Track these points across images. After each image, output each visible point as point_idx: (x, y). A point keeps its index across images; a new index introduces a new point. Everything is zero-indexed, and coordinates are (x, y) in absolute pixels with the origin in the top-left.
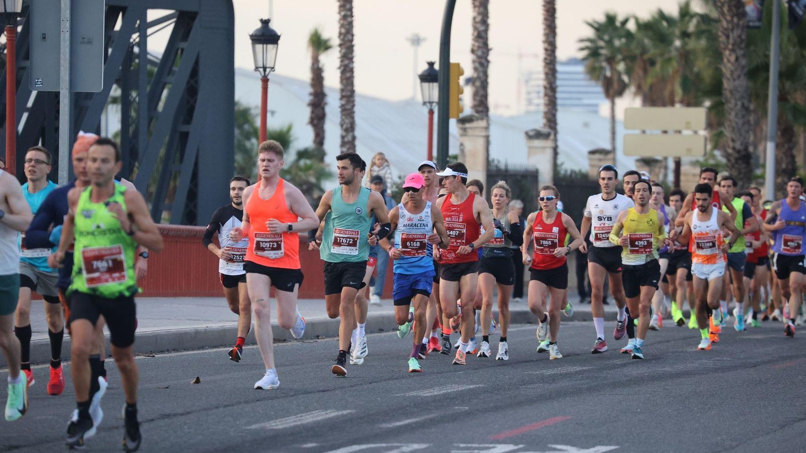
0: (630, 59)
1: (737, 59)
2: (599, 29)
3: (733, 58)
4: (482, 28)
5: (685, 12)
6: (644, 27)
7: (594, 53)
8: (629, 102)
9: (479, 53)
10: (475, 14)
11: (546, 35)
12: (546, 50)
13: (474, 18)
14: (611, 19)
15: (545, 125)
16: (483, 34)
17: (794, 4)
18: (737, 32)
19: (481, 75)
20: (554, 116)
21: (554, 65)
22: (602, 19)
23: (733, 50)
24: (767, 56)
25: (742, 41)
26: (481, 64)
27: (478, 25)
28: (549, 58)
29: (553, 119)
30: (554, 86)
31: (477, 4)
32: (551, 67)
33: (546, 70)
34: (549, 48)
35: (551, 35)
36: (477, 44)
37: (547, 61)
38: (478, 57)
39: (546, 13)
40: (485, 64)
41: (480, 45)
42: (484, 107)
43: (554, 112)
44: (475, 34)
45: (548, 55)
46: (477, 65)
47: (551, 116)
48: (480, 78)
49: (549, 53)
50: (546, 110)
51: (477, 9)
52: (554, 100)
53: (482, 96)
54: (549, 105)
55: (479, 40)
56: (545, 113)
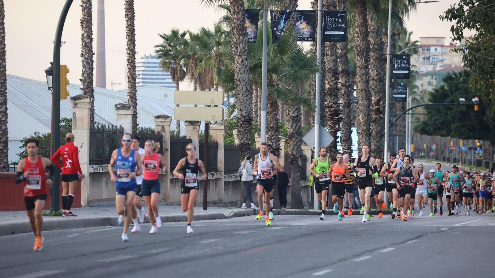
1: (242, 61)
2: (168, 39)
3: (240, 61)
4: (88, 41)
7: (165, 53)
9: (86, 56)
10: (83, 32)
11: (129, 45)
12: (129, 54)
13: (83, 35)
15: (129, 100)
16: (89, 45)
17: (275, 29)
18: (242, 45)
19: (88, 69)
20: (135, 95)
21: (134, 64)
23: (240, 56)
25: (245, 50)
26: (88, 63)
27: (85, 39)
28: (130, 59)
29: (134, 97)
30: (134, 76)
31: (84, 26)
32: (132, 64)
33: (129, 66)
34: (131, 53)
35: (132, 45)
36: (84, 51)
37: (129, 61)
38: (86, 59)
39: (128, 32)
40: (91, 63)
41: (87, 51)
42: (90, 90)
43: (135, 92)
44: (83, 45)
45: (130, 57)
46: (85, 63)
47: (133, 95)
48: (87, 72)
49: (130, 56)
50: (129, 91)
51: (84, 29)
52: (135, 85)
53: (89, 83)
54: (131, 88)
55: (86, 48)
56: (129, 93)
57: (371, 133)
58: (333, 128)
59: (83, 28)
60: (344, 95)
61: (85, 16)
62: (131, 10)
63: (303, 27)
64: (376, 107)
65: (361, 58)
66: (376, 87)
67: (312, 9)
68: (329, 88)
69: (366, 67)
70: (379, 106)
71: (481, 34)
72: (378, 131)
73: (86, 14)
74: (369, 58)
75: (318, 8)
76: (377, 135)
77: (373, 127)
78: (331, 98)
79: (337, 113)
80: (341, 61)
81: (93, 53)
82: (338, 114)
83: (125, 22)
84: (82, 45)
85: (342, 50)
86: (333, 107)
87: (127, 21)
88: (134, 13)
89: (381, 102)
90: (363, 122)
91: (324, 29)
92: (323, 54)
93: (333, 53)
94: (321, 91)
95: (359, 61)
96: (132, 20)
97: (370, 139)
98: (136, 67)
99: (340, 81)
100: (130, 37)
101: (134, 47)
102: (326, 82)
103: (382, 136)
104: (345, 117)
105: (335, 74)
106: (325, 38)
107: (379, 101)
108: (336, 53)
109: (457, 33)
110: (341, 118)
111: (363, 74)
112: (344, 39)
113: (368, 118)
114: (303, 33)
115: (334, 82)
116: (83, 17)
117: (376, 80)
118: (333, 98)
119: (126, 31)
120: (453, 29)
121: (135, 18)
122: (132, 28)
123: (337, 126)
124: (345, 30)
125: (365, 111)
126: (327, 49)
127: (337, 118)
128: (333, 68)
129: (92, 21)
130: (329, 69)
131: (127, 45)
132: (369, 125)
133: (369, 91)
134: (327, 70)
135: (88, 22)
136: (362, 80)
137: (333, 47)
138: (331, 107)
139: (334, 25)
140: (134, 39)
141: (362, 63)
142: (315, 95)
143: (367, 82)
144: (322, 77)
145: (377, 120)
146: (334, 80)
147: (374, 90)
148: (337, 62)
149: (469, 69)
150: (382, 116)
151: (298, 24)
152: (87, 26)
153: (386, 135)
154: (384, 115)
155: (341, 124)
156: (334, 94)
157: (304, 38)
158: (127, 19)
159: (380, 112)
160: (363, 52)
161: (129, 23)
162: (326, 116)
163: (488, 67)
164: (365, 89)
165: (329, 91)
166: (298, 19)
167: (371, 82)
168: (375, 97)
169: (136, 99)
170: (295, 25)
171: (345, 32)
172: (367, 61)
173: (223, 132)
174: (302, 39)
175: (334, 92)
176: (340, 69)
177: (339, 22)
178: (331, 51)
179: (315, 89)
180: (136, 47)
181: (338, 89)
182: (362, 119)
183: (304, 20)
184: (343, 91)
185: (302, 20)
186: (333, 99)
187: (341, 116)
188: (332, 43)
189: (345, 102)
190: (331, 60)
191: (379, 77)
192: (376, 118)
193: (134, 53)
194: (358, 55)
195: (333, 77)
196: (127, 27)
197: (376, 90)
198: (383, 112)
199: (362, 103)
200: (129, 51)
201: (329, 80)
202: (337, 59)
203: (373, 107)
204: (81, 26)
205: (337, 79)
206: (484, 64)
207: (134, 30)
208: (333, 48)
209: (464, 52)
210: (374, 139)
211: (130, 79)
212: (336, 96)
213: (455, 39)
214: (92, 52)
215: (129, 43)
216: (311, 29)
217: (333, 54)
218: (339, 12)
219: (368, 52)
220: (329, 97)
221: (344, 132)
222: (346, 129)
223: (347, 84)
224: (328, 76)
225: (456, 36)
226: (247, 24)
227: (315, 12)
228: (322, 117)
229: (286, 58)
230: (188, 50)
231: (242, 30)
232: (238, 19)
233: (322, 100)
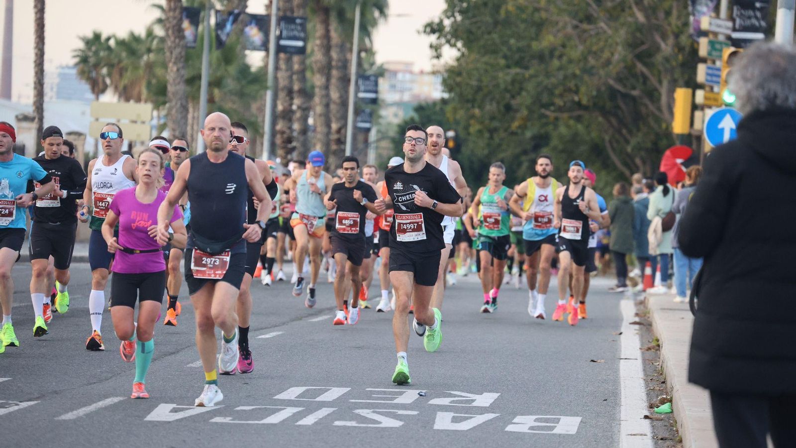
0: (111, 66)
1: (178, 70)
2: (88, 43)
3: (175, 69)
5: (150, 33)
6: (121, 43)
7: (84, 60)
8: (109, 97)
11: (37, 43)
12: (36, 54)
14: (97, 36)
15: (34, 111)
17: (219, 32)
18: (178, 50)
20: (41, 105)
22: (90, 35)
23: (175, 63)
24: (200, 69)
25: (182, 57)
30: (42, 82)
32: (40, 68)
33: (36, 70)
35: (40, 43)
37: (36, 64)
39: (36, 27)
43: (41, 102)
45: (37, 59)
47: (39, 105)
50: (35, 100)
56: (35, 102)
60: (299, 120)
63: (254, 33)
64: (336, 136)
65: (321, 76)
66: (337, 112)
67: (264, 13)
68: (281, 110)
69: (327, 87)
70: (339, 136)
71: (463, 55)
74: (331, 76)
75: (271, 12)
78: (284, 122)
79: (289, 140)
80: (297, 78)
83: (34, 15)
85: (299, 66)
86: (286, 133)
87: (35, 13)
88: (44, 4)
89: (343, 131)
91: (279, 37)
92: (277, 68)
93: (290, 68)
94: (272, 114)
95: (317, 79)
96: (42, 13)
98: (44, 71)
99: (295, 102)
100: (38, 34)
101: (43, 47)
102: (278, 102)
104: (299, 146)
105: (290, 93)
106: (280, 49)
107: (340, 129)
108: (292, 68)
109: (436, 51)
110: (294, 147)
111: (322, 96)
112: (301, 51)
113: (327, 149)
114: (254, 41)
115: (289, 103)
117: (337, 104)
118: (286, 122)
119: (34, 25)
120: (431, 46)
121: (45, 10)
122: (41, 23)
124: (305, 40)
125: (323, 140)
126: (281, 62)
127: (290, 146)
128: (288, 86)
130: (283, 87)
131: (35, 43)
133: (329, 116)
134: (281, 89)
136: (321, 102)
137: (289, 61)
138: (283, 132)
139: (291, 33)
140: (44, 36)
141: (322, 82)
143: (327, 106)
144: (274, 96)
145: (336, 152)
146: (289, 100)
147: (334, 115)
148: (292, 78)
150: (343, 147)
151: (247, 29)
154: (346, 146)
155: (294, 155)
156: (288, 117)
157: (255, 46)
158: (36, 10)
159: (341, 142)
160: (324, 69)
161: (38, 16)
162: (276, 143)
164: (324, 114)
165: (281, 113)
166: (248, 23)
167: (332, 106)
168: (336, 124)
169: (42, 110)
170: (243, 29)
171: (305, 43)
172: (328, 80)
174: (251, 47)
175: (287, 115)
176: (296, 88)
177: (297, 30)
178: (286, 66)
181: (293, 112)
183: (256, 25)
184: (298, 115)
185: (253, 25)
186: (287, 124)
188: (287, 55)
189: (300, 129)
190: (286, 75)
191: (340, 100)
192: (336, 149)
194: (318, 72)
195: (287, 96)
196: (35, 21)
197: (337, 116)
198: (344, 143)
199: (321, 131)
201: (282, 100)
202: (293, 75)
203: (332, 136)
205: (292, 99)
207: (44, 25)
211: (37, 85)
212: (290, 120)
213: (433, 57)
215: (37, 40)
216: (263, 37)
217: (288, 69)
218: (298, 18)
219: (329, 70)
220: (281, 120)
223: (303, 107)
224: (282, 95)
225: (435, 54)
226: (186, 24)
227: (268, 16)
228: (273, 145)
229: (232, 69)
230: (113, 56)
231: (179, 32)
232: (174, 18)
233: (274, 123)
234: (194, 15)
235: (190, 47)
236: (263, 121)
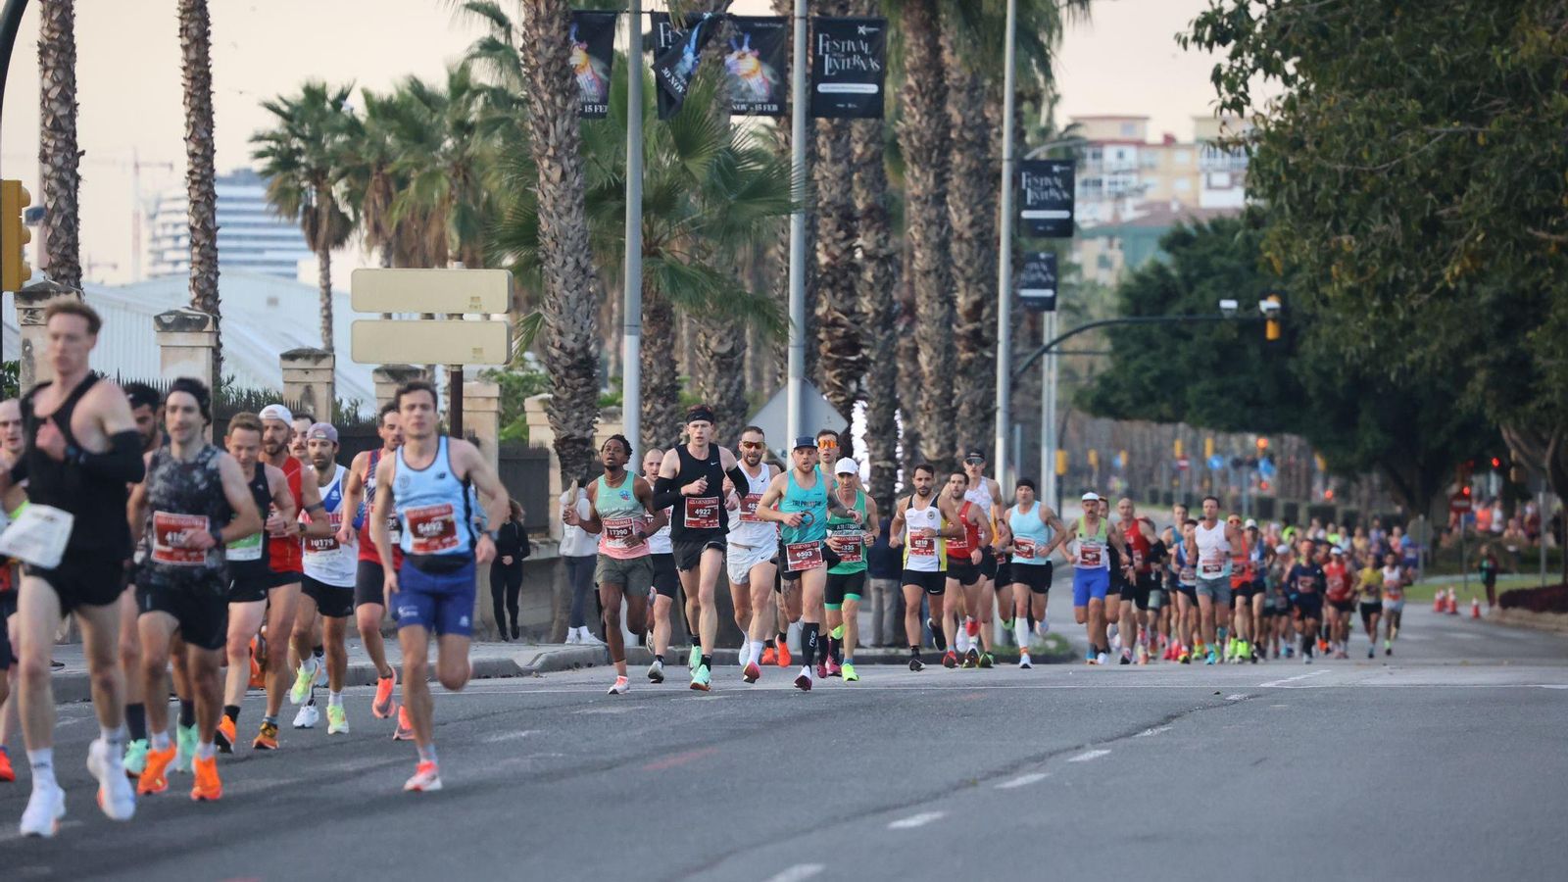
0: (358, 173)
1: (564, 175)
2: (292, 116)
3: (556, 175)
4: (62, 111)
5: (460, 84)
6: (382, 110)
7: (285, 162)
8: (357, 258)
9: (59, 160)
10: (47, 84)
11: (192, 126)
12: (193, 155)
13: (45, 92)
14: (314, 95)
15: (193, 303)
16: (64, 123)
17: (666, 72)
18: (562, 125)
19: (63, 203)
20: (213, 285)
21: (211, 186)
22: (296, 95)
23: (555, 158)
24: (620, 171)
25: (573, 141)
26: (63, 183)
27: (55, 106)
28: (198, 171)
29: (211, 292)
30: (211, 226)
31: (50, 63)
32: (204, 188)
33: (194, 194)
34: (199, 151)
35: (202, 126)
36: (52, 143)
37: (195, 177)
38: (56, 168)
39: (189, 83)
40: (72, 183)
41: (60, 144)
42: (71, 268)
43: (212, 277)
44: (48, 123)
45: (196, 166)
46: (53, 183)
47: (206, 285)
48: (61, 210)
49: (198, 160)
50: (195, 272)
51: (50, 73)
52: (212, 254)
53: (66, 246)
54: (200, 263)
55: (58, 136)
56: (194, 279)
57: (957, 408)
58: (841, 390)
59: (46, 69)
60: (872, 287)
61: (52, 31)
62: (197, 15)
63: (748, 70)
64: (970, 327)
65: (923, 171)
66: (969, 262)
67: (773, 13)
68: (827, 264)
69: (940, 199)
70: (977, 325)
71: (1304, 94)
72: (978, 402)
73: (56, 26)
74: (949, 170)
75: (792, 8)
76: (972, 413)
77: (961, 388)
78: (834, 295)
79: (851, 344)
80: (862, 180)
81: (79, 150)
82: (855, 348)
83: (181, 53)
84: (44, 124)
85: (866, 145)
86: (842, 326)
87: (186, 48)
88: (208, 23)
89: (986, 311)
90: (931, 373)
91: (815, 75)
92: (812, 156)
93: (842, 153)
94: (806, 275)
95: (916, 180)
96: (201, 46)
97: (952, 427)
98: (215, 196)
99: (860, 241)
100: (195, 102)
101: (210, 132)
102: (819, 245)
103: (989, 418)
104: (878, 357)
105: (847, 219)
106: (818, 105)
107: (978, 307)
108: (849, 153)
109: (1231, 89)
110: (866, 360)
111: (929, 223)
112: (873, 107)
113: (946, 362)
114: (749, 90)
115: (844, 245)
116: (46, 33)
117: (969, 241)
118: (839, 295)
119: (183, 80)
120: (1217, 77)
121: (211, 39)
122: (201, 73)
123: (853, 386)
124: (879, 79)
125: (937, 338)
126: (821, 139)
127: (853, 358)
128: (840, 201)
129: (74, 47)
130: (828, 203)
131: (188, 127)
132: (950, 383)
133: (949, 275)
134: (823, 209)
135: (62, 50)
136: (926, 238)
137: (838, 135)
138: (835, 323)
139: (846, 64)
140: (210, 105)
141: (925, 186)
142: (786, 287)
143: (943, 246)
144: (807, 228)
145: (973, 369)
146: (845, 239)
147: (962, 271)
148: (850, 181)
149: (1261, 203)
150: (988, 354)
151: (730, 59)
152: (57, 62)
153: (1000, 417)
154: (995, 352)
155: (864, 381)
156: (844, 283)
157: (752, 105)
158: (186, 41)
159: (982, 341)
160: (930, 152)
161: (193, 55)
162: (819, 353)
163: (1328, 195)
164: (936, 270)
165: (827, 273)
166: (733, 43)
167: (954, 247)
168: (967, 295)
169: (216, 300)
170: (722, 61)
171: (881, 85)
172: (941, 179)
173: (494, 406)
174: (744, 107)
175: (842, 277)
176: (860, 205)
177: (860, 52)
178: (833, 149)
179: (788, 269)
180: (217, 134)
181: (858, 269)
182: (929, 363)
183: (752, 47)
184: (868, 276)
185: (746, 48)
186: (842, 301)
187: (865, 352)
188: (836, 121)
189: (876, 311)
190: (834, 174)
191: (977, 230)
192: (970, 361)
193: (208, 153)
194: (914, 161)
195: (839, 229)
196: (184, 69)
197: (970, 272)
198: (991, 343)
199: (929, 312)
200: (192, 146)
201: (828, 240)
202: (852, 173)
203: (959, 326)
204: (41, 62)
205: (851, 235)
206: (1315, 187)
207: (208, 77)
208: (838, 138)
209: (1248, 151)
210: (963, 428)
211: (199, 236)
212: (850, 291)
213: (1224, 105)
214: (76, 147)
215: (193, 119)
216: (774, 76)
217: (839, 156)
218: (862, 23)
219: (944, 152)
220: (828, 292)
221: (874, 405)
222: (881, 395)
223: (883, 252)
224: (826, 225)
225: (1229, 98)
226: (578, 56)
227: (784, 20)
228: (810, 356)
229: (699, 167)
230: (363, 148)
231: (563, 77)
232: (549, 42)
233: (810, 302)
234: (596, 34)
235: (592, 115)
236: (785, 298)
